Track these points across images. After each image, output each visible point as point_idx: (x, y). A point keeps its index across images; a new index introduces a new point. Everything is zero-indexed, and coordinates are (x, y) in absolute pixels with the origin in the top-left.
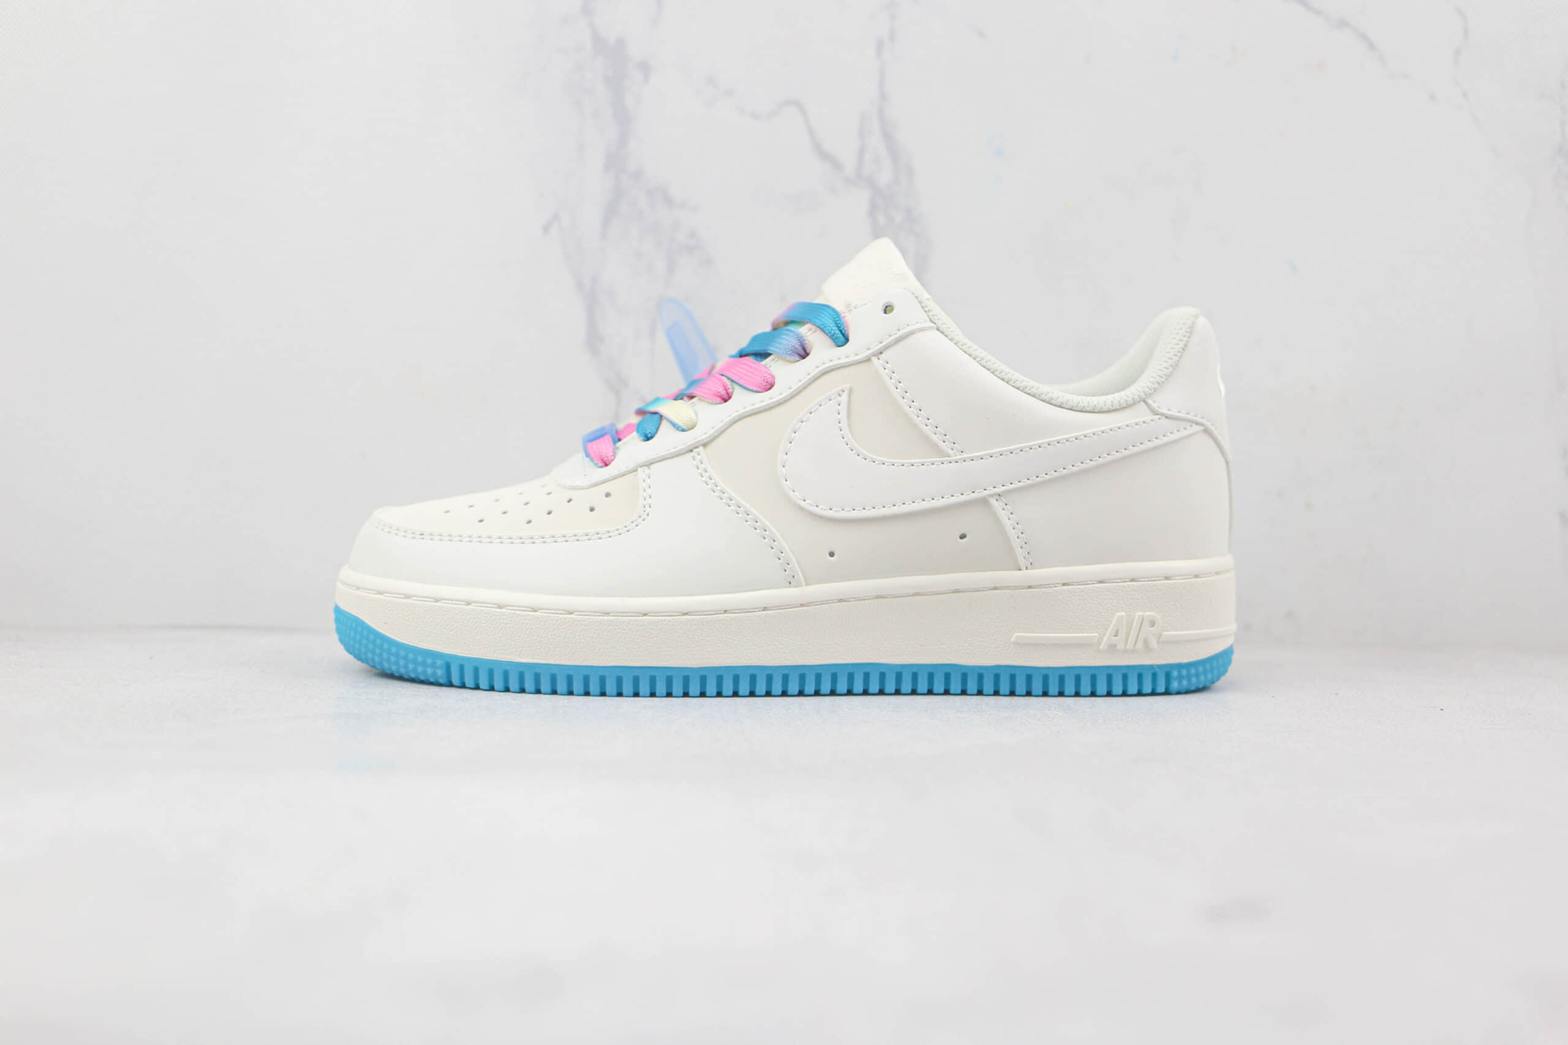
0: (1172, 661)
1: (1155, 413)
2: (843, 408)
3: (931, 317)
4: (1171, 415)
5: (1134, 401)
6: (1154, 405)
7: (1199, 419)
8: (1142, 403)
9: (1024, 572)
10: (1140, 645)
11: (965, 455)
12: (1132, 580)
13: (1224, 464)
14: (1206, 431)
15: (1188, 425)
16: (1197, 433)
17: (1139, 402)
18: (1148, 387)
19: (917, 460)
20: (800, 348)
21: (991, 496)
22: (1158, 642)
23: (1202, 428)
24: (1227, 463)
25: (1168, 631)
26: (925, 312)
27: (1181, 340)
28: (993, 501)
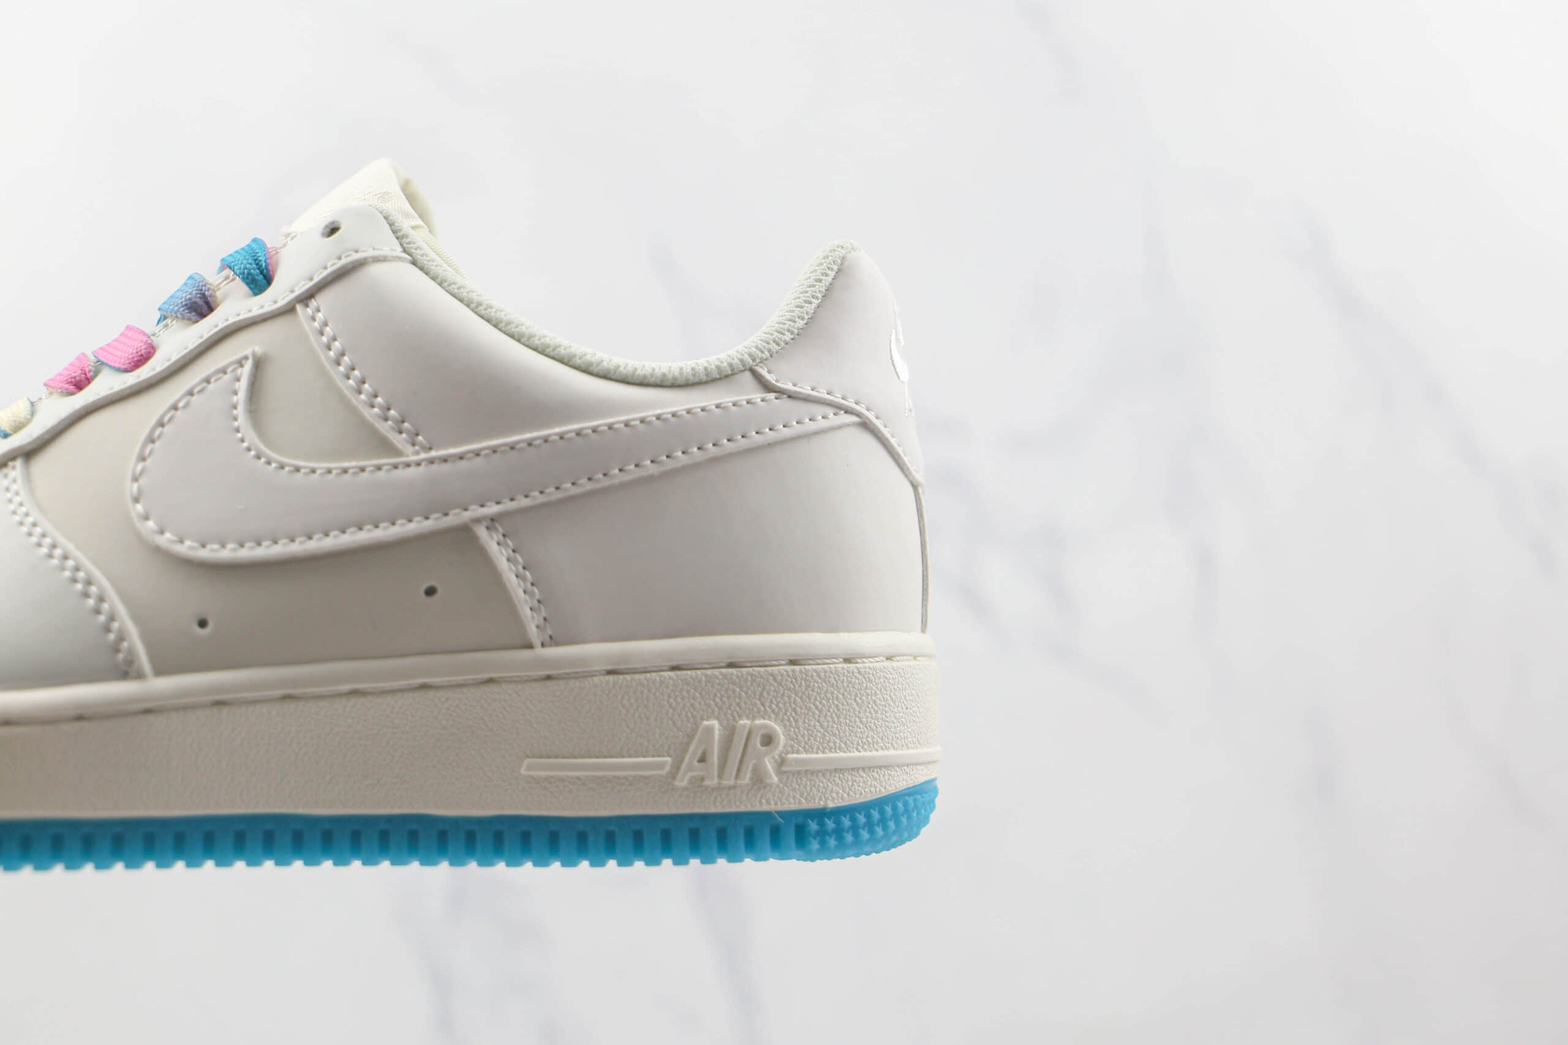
0: (805, 805)
1: (767, 387)
2: (243, 386)
3: (405, 245)
4: (795, 392)
5: (732, 370)
6: (770, 378)
7: (850, 403)
8: (748, 374)
9: (540, 652)
10: (746, 778)
11: (433, 454)
12: (731, 665)
13: (910, 489)
14: (866, 425)
15: (830, 412)
16: (848, 425)
17: (742, 371)
18: (757, 348)
19: (354, 464)
20: (200, 302)
21: (478, 520)
22: (779, 772)
23: (855, 419)
24: (915, 487)
25: (798, 752)
26: (397, 238)
27: (820, 281)
28: (481, 532)
